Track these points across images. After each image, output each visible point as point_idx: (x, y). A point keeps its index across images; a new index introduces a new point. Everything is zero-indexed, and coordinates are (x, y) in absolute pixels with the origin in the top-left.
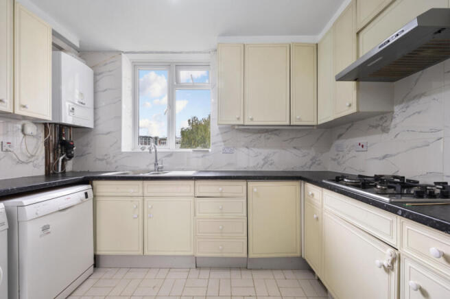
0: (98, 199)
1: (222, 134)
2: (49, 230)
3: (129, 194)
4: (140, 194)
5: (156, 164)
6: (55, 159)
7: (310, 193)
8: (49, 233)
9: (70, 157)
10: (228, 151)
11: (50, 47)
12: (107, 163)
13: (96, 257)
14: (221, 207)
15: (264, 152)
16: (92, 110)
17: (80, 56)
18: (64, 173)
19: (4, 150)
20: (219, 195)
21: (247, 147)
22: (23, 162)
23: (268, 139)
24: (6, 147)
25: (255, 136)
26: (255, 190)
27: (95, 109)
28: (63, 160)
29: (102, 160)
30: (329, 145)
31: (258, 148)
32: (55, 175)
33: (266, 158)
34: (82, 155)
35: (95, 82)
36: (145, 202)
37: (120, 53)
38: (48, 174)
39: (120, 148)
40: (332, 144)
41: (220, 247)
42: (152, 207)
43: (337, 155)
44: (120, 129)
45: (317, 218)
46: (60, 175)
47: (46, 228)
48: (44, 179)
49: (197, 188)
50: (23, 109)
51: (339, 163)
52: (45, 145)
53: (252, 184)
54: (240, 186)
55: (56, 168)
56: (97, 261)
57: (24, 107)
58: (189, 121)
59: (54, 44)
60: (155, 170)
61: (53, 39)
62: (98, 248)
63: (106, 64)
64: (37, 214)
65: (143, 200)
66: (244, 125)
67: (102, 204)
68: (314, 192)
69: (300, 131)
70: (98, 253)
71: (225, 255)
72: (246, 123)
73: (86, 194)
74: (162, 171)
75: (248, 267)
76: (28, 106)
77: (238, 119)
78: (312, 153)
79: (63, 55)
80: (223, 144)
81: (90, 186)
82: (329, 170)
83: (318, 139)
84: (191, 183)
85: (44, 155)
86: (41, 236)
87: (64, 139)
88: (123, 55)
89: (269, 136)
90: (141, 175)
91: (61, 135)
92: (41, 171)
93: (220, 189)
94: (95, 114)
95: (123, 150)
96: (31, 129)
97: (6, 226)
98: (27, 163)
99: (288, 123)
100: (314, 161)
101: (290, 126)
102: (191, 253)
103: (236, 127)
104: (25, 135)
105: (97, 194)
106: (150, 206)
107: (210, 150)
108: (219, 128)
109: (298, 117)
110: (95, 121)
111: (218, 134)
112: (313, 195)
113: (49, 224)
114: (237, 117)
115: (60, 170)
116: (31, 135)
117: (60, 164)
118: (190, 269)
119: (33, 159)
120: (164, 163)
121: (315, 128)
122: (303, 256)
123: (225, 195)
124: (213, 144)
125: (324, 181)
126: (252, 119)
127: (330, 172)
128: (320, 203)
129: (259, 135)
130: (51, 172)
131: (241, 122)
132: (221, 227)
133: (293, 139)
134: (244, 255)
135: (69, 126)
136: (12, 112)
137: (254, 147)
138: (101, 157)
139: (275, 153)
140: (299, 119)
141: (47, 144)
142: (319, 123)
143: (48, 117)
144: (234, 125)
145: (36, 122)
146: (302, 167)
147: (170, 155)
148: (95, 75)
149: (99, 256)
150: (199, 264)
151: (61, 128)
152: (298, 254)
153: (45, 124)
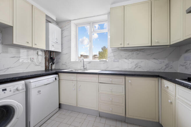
0: (61, 81)
1: (113, 52)
2: (41, 92)
3: (71, 79)
4: (76, 80)
5: (84, 67)
6: (48, 64)
7: (166, 86)
8: (40, 93)
9: (53, 63)
10: (116, 61)
11: (45, 21)
12: (66, 66)
13: (60, 104)
14: (111, 89)
15: (136, 61)
16: (61, 45)
17: (57, 24)
18: (51, 69)
19: (31, 60)
20: (110, 82)
21: (126, 59)
22: (37, 65)
23: (138, 54)
24: (32, 60)
25: (130, 53)
26: (130, 81)
27: (62, 44)
28: (51, 64)
29: (64, 65)
30: (178, 57)
31: (133, 59)
32: (48, 70)
33: (137, 64)
34: (58, 63)
35: (62, 34)
36: (78, 83)
37: (70, 21)
38: (46, 70)
39: (70, 60)
40: (181, 56)
41: (111, 109)
42: (80, 86)
43: (185, 62)
44: (71, 52)
45: (171, 103)
46: (50, 70)
47: (39, 92)
48: (45, 71)
49: (100, 79)
50: (35, 45)
51: (186, 68)
52: (45, 59)
53: (128, 78)
54: (121, 79)
55: (49, 68)
56: (60, 106)
57: (36, 44)
58: (102, 48)
59: (46, 20)
60: (83, 69)
61: (46, 18)
62: (61, 101)
63: (65, 26)
64: (36, 86)
65: (77, 82)
66: (124, 48)
67: (62, 82)
68: (169, 86)
69: (158, 49)
70: (61, 103)
71: (114, 113)
72: (125, 46)
73: (56, 78)
74: (86, 70)
75: (126, 122)
76: (37, 44)
77: (121, 44)
78: (166, 61)
79: (50, 24)
80: (113, 57)
81: (57, 75)
82: (178, 72)
83: (170, 54)
84: (97, 76)
85: (45, 63)
86: (37, 95)
87: (52, 56)
88: (71, 21)
89: (138, 52)
90: (77, 71)
91: (50, 55)
92: (44, 69)
93: (111, 80)
94: (62, 46)
95: (72, 60)
96: (40, 53)
97: (25, 90)
98: (39, 66)
99: (150, 45)
100: (167, 66)
101: (151, 46)
102: (97, 109)
103: (120, 49)
104: (38, 55)
105: (61, 79)
106: (79, 85)
107: (107, 60)
108: (112, 50)
109: (157, 41)
110: (62, 49)
111: (111, 53)
112: (168, 87)
113: (40, 90)
114: (120, 43)
115: (50, 68)
116: (40, 55)
117: (50, 66)
118: (97, 116)
119: (40, 64)
120: (87, 66)
121: (168, 47)
122: (160, 123)
123: (113, 83)
124: (108, 58)
125: (177, 80)
126: (128, 44)
127: (179, 73)
128: (174, 94)
129: (133, 52)
130: (47, 69)
131: (122, 46)
132: (111, 99)
133: (153, 53)
134: (124, 115)
135: (53, 52)
136: (31, 46)
137: (130, 58)
138: (64, 64)
139: (142, 61)
140: (157, 42)
141: (46, 58)
142: (171, 43)
143: (44, 48)
144: (119, 48)
145: (42, 50)
146: (159, 69)
147: (90, 62)
148: (62, 31)
149: (61, 104)
150: (101, 115)
151: (51, 52)
152: (157, 121)
153: (45, 51)
